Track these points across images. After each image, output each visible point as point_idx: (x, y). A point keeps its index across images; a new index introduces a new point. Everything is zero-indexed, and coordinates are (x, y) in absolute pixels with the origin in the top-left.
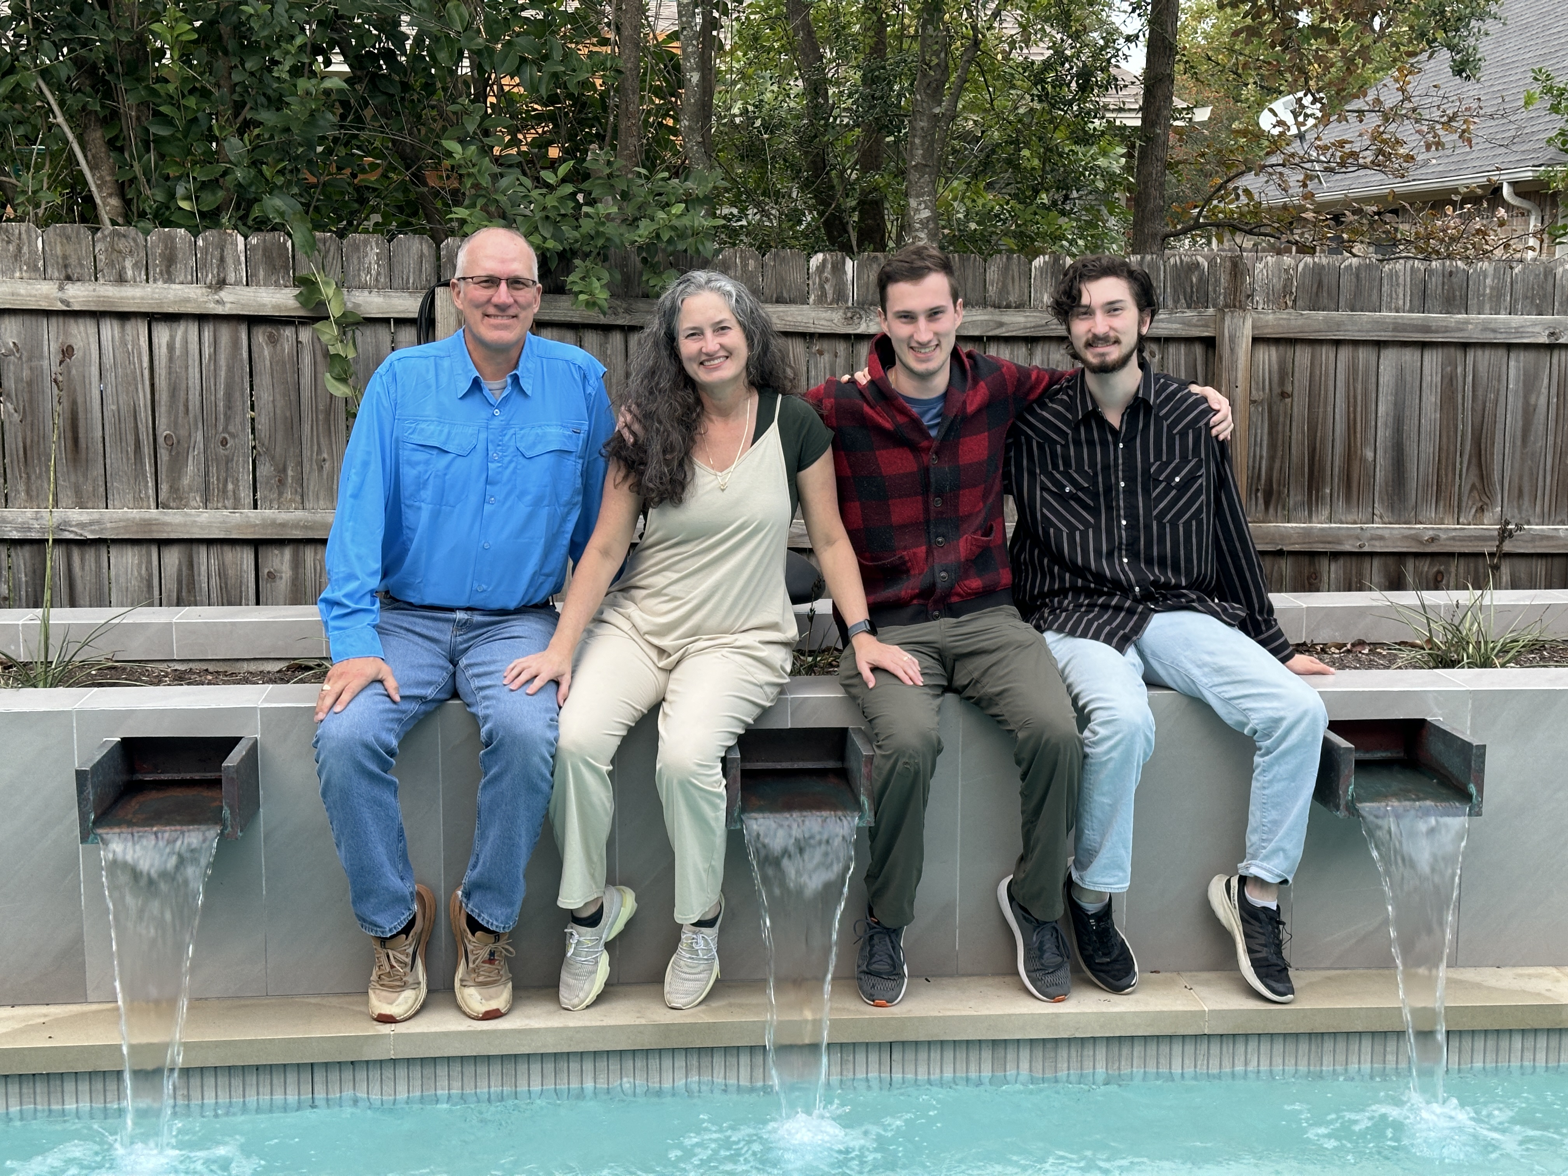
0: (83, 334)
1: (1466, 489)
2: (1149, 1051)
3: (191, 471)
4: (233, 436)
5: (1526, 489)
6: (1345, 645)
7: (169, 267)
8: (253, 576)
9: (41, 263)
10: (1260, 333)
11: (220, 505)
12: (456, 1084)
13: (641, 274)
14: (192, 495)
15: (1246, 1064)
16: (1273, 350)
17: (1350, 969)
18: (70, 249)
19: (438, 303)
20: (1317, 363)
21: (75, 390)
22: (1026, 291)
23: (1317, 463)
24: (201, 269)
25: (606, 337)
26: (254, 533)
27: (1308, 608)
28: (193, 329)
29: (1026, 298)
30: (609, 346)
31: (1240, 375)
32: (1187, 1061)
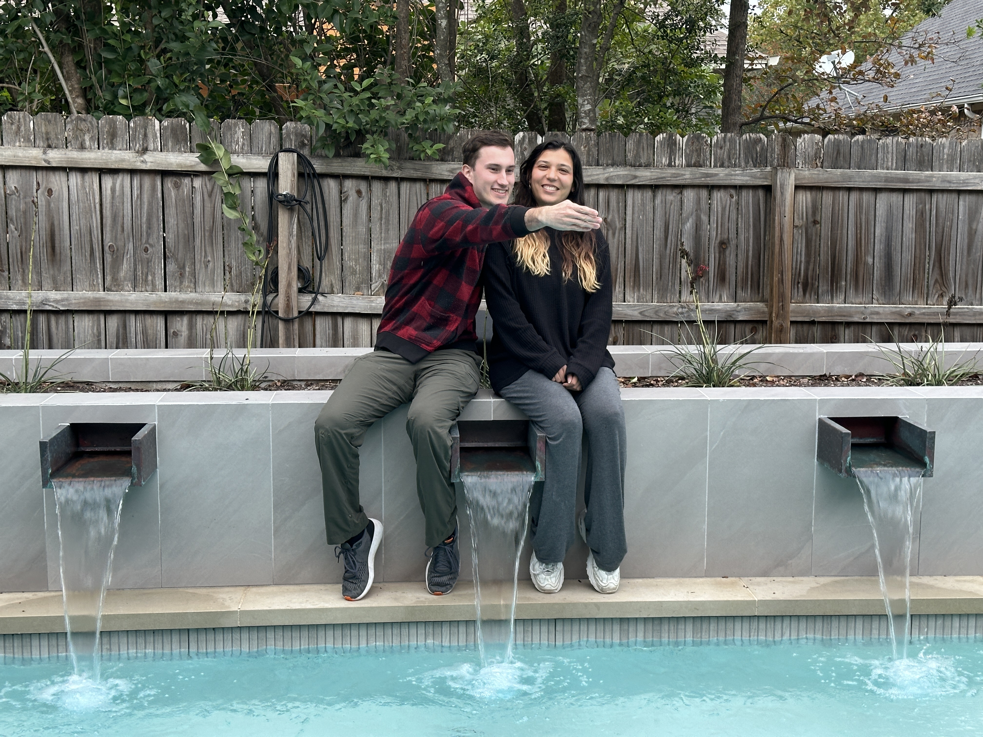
0: (59, 182)
1: (932, 283)
2: (720, 627)
3: (125, 267)
4: (151, 246)
5: (970, 282)
6: (851, 376)
7: (112, 140)
8: (164, 334)
9: (32, 137)
11: (143, 289)
12: (279, 643)
13: (408, 145)
14: (126, 283)
15: (782, 636)
16: (809, 194)
17: (850, 576)
18: (50, 128)
19: (280, 162)
20: (837, 202)
21: (53, 217)
22: (651, 156)
23: (836, 265)
24: (132, 141)
25: (386, 185)
26: (164, 307)
27: (827, 352)
28: (127, 179)
29: (651, 160)
30: (388, 190)
31: (787, 209)
32: (744, 633)
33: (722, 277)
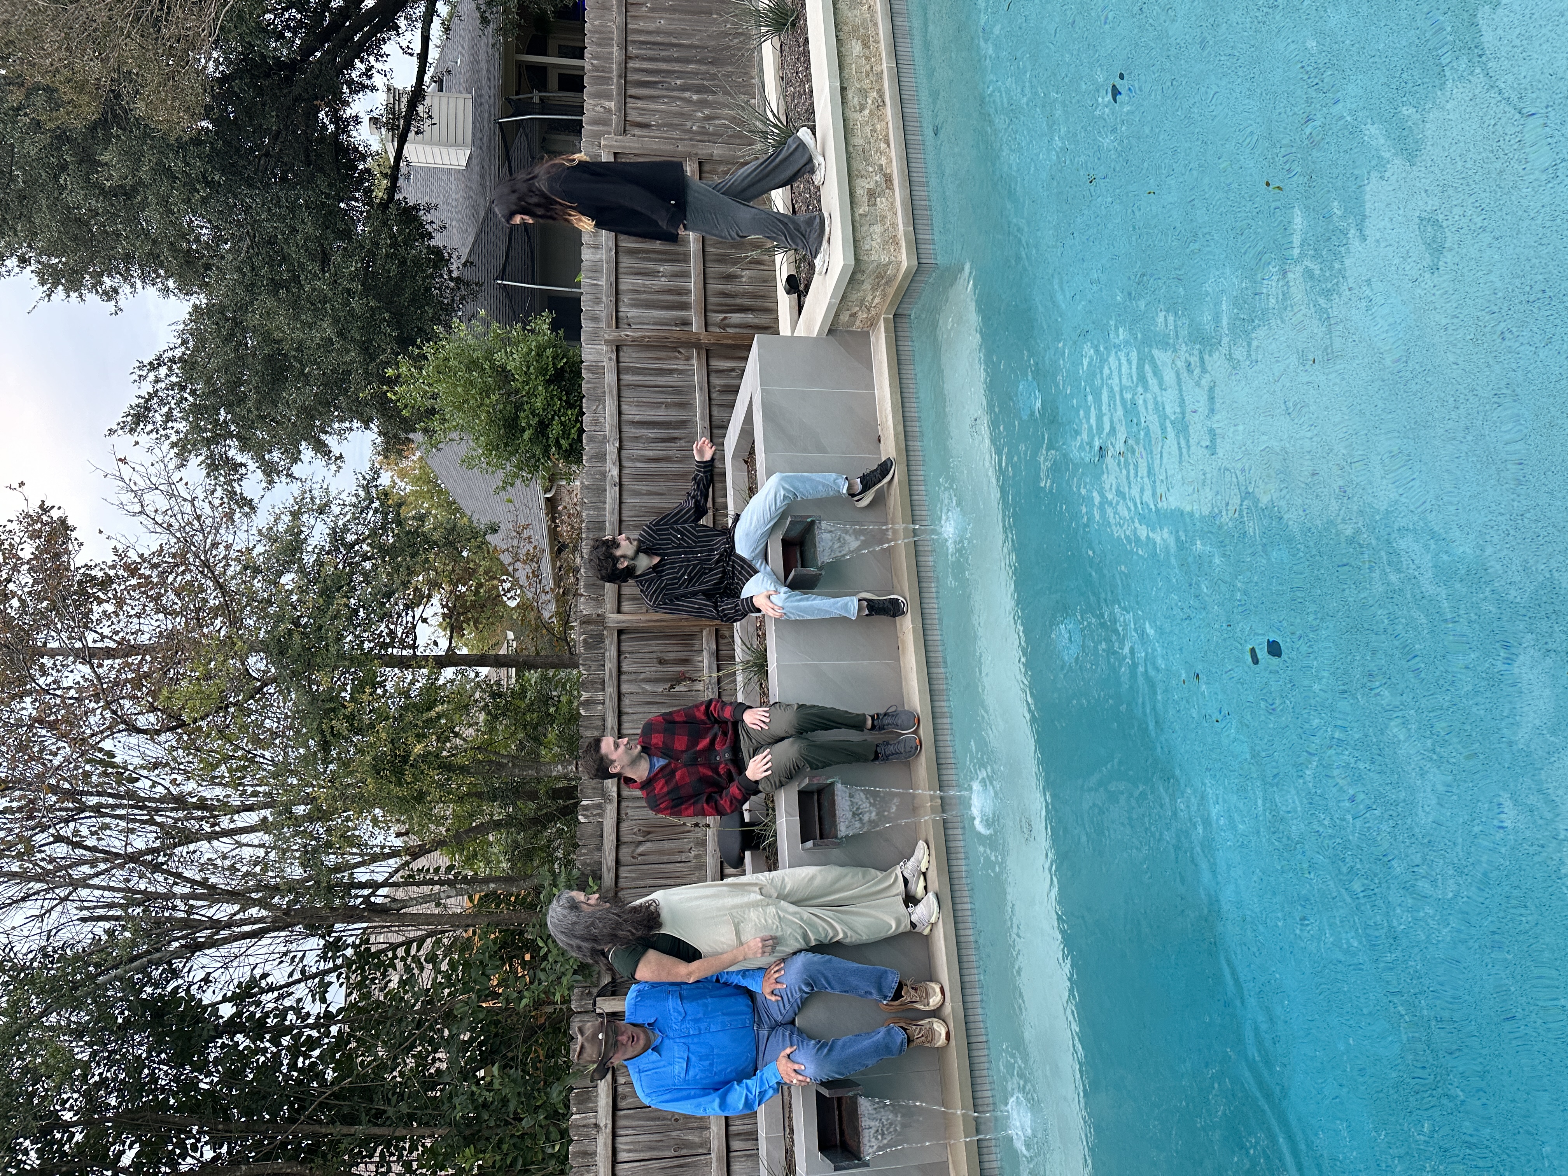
3: (693, 1137)
7: (588, 1154)
10: (616, 611)
14: (703, 1136)
15: (934, 608)
16: (624, 604)
22: (596, 717)
24: (589, 1137)
28: (619, 1140)
29: (599, 717)
31: (635, 618)
33: (685, 662)
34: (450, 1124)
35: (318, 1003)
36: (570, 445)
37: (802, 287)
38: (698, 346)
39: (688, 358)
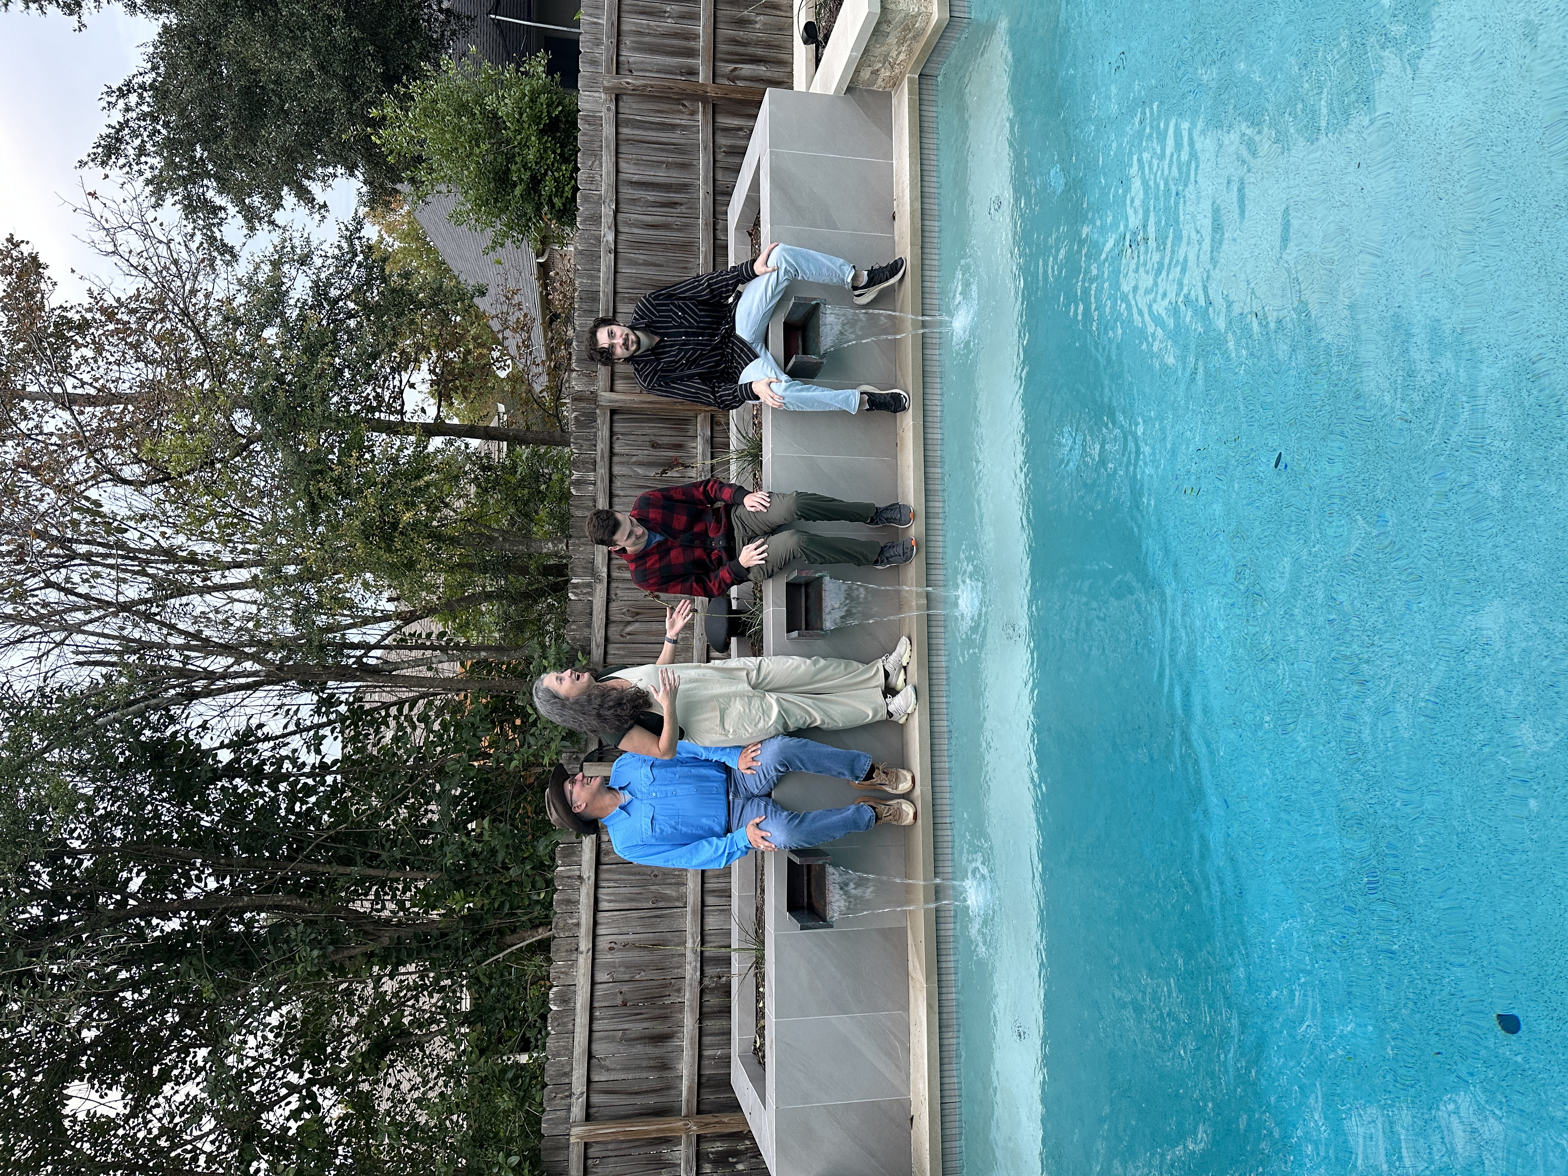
0: (604, 942)
2: (931, 448)
3: (669, 891)
7: (572, 902)
10: (608, 389)
12: (944, 759)
15: (937, 405)
16: (617, 382)
17: (896, 359)
18: (563, 949)
21: (630, 946)
22: (587, 497)
24: (573, 887)
28: (601, 891)
29: (590, 497)
31: (628, 398)
32: (936, 431)
33: (679, 447)
34: (441, 870)
35: (313, 754)
36: (564, 204)
37: (820, 37)
38: (704, 99)
39: (693, 113)
